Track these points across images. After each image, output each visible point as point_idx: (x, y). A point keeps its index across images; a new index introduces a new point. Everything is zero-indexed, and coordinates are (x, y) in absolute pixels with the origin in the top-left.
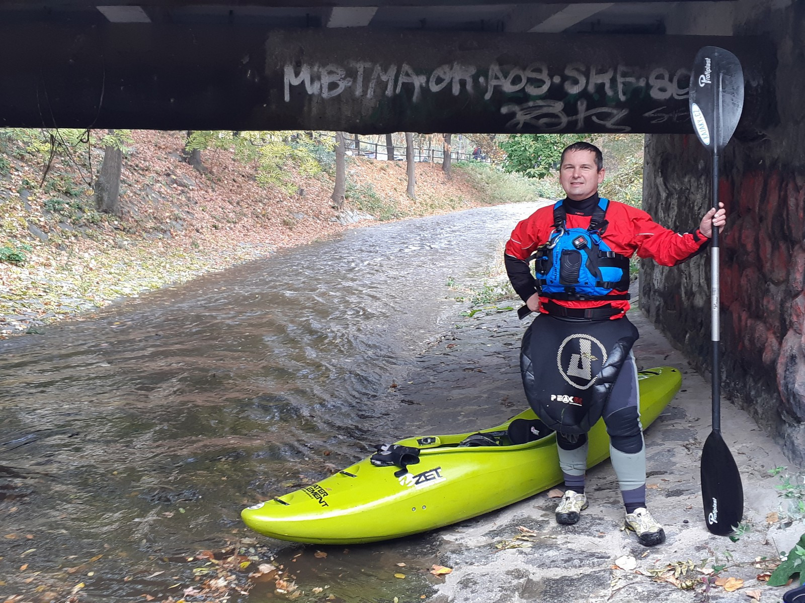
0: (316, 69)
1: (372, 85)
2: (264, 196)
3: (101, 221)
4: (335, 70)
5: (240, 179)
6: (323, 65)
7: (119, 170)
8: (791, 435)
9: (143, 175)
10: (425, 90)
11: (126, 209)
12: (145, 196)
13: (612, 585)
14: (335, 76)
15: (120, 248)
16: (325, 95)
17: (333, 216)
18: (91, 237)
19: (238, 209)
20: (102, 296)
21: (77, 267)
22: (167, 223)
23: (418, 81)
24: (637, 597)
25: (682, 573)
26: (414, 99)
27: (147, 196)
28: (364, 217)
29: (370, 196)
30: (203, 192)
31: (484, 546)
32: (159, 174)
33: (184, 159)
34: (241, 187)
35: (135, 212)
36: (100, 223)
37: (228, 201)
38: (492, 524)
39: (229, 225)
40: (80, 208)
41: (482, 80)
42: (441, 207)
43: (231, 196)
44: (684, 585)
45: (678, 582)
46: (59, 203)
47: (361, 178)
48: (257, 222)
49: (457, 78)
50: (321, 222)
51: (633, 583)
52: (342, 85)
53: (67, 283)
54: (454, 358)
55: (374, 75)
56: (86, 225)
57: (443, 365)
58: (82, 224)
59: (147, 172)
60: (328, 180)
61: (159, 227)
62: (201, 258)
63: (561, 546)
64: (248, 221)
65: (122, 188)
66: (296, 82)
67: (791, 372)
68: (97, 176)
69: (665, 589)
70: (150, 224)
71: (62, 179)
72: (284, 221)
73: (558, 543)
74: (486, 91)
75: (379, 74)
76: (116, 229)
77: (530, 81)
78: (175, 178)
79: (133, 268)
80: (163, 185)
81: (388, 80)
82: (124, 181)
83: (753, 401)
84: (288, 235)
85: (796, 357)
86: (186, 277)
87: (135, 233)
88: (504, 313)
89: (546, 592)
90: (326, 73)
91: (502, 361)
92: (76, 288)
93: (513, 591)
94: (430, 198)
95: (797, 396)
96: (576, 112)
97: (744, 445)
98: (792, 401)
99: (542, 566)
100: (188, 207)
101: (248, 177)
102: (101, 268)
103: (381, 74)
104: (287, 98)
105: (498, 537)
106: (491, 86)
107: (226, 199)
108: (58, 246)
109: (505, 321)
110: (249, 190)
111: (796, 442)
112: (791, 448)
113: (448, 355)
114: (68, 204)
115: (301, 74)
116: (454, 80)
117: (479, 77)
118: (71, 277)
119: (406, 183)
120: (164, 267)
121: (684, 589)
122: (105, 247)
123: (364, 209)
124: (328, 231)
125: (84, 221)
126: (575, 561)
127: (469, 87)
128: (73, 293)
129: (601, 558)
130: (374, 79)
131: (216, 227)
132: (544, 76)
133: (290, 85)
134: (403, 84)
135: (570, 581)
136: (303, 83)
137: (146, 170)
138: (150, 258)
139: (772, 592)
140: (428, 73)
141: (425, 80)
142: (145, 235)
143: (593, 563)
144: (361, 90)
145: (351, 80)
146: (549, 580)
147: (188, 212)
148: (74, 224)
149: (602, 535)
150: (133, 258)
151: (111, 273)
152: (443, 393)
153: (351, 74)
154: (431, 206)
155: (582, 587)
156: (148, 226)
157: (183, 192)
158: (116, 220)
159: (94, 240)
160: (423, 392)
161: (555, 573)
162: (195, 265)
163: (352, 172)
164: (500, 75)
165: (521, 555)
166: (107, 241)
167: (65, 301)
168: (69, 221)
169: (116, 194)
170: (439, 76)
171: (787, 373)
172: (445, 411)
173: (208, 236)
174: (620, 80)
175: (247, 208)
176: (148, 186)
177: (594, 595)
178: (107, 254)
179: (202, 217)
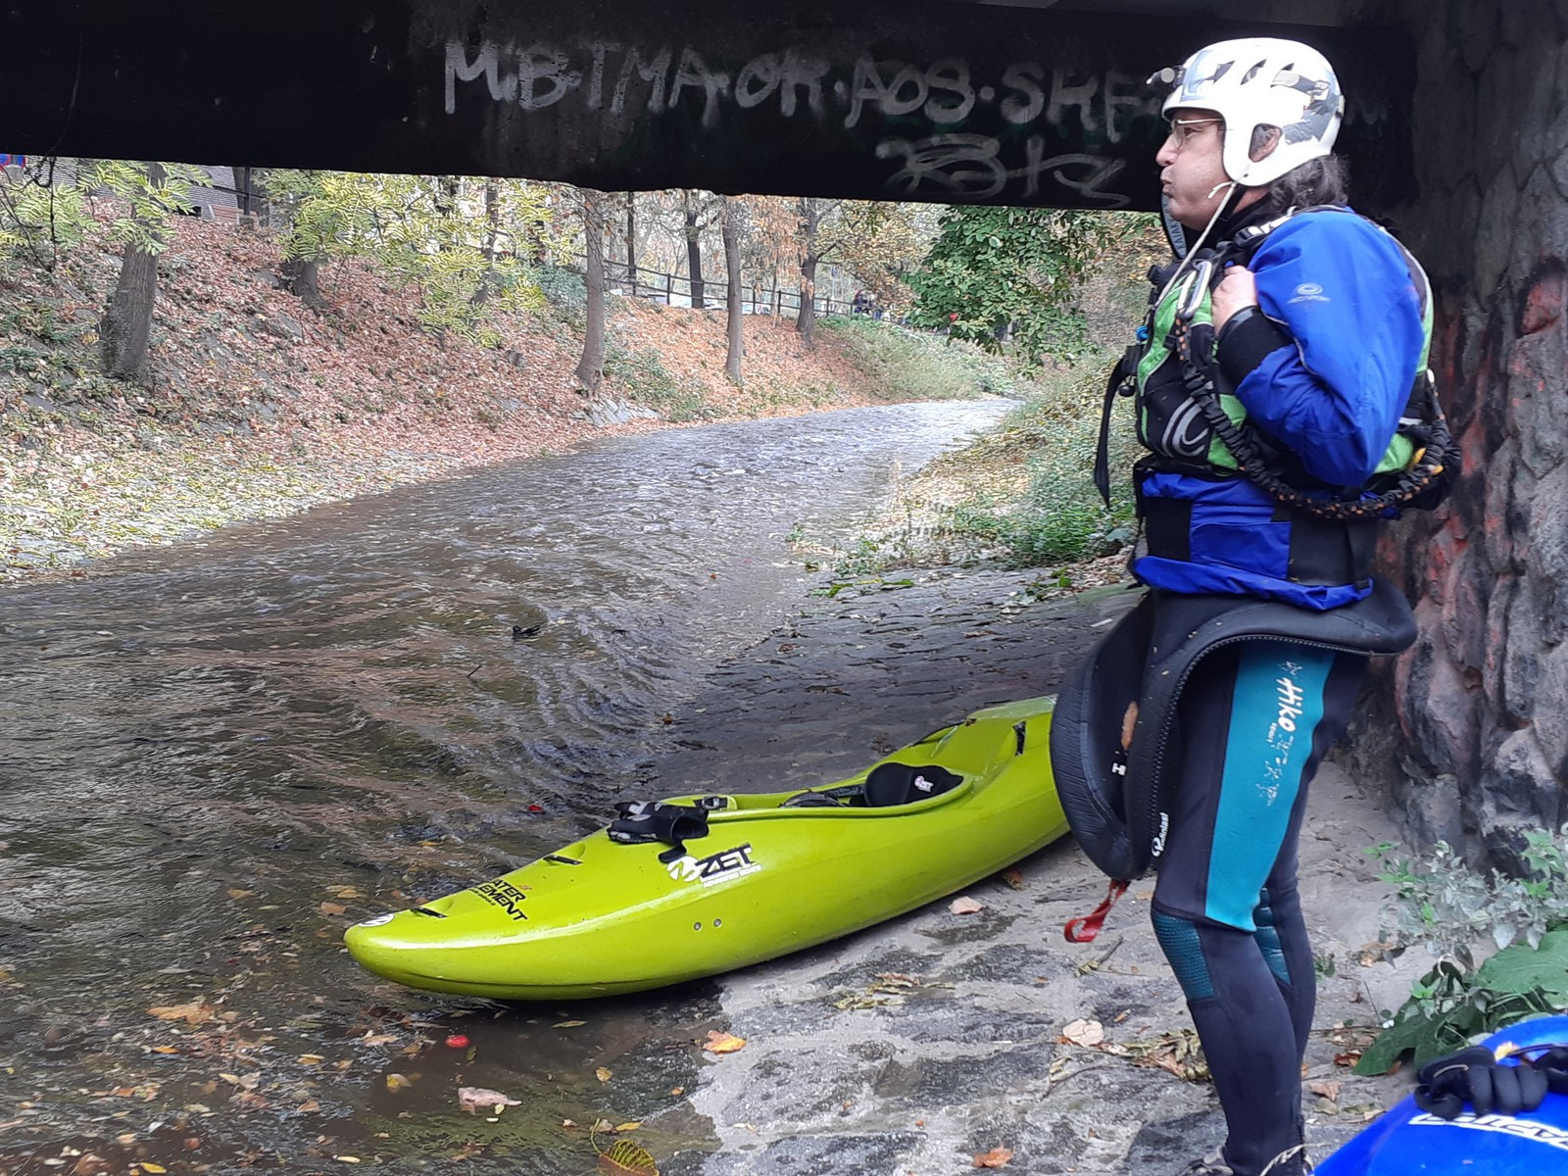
0: (509, 50)
1: (621, 87)
2: (441, 363)
3: (110, 394)
4: (548, 54)
5: (396, 329)
6: (525, 44)
7: (150, 295)
8: (1419, 801)
9: (201, 312)
10: (727, 104)
11: (162, 375)
12: (202, 351)
13: (1052, 1071)
14: (547, 65)
15: (147, 448)
16: (527, 103)
17: (578, 408)
18: (88, 425)
19: (389, 386)
20: (104, 538)
21: (56, 482)
22: (244, 405)
23: (714, 84)
24: (1099, 1094)
25: (1189, 1051)
26: (706, 119)
27: (207, 351)
28: (640, 414)
29: (654, 373)
30: (320, 350)
31: (812, 1002)
32: (232, 310)
33: (285, 284)
34: (397, 343)
35: (180, 381)
36: (108, 399)
37: (370, 370)
38: (832, 962)
39: (369, 415)
40: (69, 369)
41: (839, 87)
42: (792, 402)
43: (374, 360)
44: (1191, 1071)
45: (1181, 1068)
46: (26, 355)
47: (637, 339)
48: (426, 413)
49: (792, 80)
50: (553, 420)
51: (1094, 1068)
52: (562, 86)
53: (36, 509)
54: (791, 669)
55: (626, 68)
56: (79, 402)
57: (768, 680)
58: (72, 398)
59: (208, 306)
60: (571, 339)
61: (229, 411)
62: (309, 476)
63: (961, 1002)
64: (407, 410)
65: (157, 333)
66: (468, 75)
67: (1421, 678)
68: (106, 308)
69: (1154, 1079)
70: (210, 406)
71: (35, 311)
72: (480, 414)
73: (956, 996)
74: (848, 112)
75: (635, 66)
76: (139, 411)
77: (935, 94)
78: (264, 318)
79: (170, 488)
80: (240, 331)
81: (653, 81)
82: (161, 321)
83: (1351, 742)
84: (486, 441)
85: (1431, 648)
86: (278, 509)
87: (177, 423)
88: (895, 592)
89: (923, 1083)
90: (529, 61)
91: (883, 674)
92: (52, 521)
93: (859, 1082)
94: (771, 384)
95: (1431, 724)
96: (1022, 161)
97: (1329, 823)
98: (1420, 733)
99: (921, 1036)
100: (289, 376)
101: (411, 324)
102: (105, 485)
103: (639, 67)
104: (450, 106)
105: (841, 985)
106: (858, 100)
107: (365, 365)
108: (22, 440)
109: (896, 606)
110: (412, 350)
111: (1427, 814)
112: (1417, 826)
113: (779, 663)
114: (44, 358)
115: (480, 60)
116: (784, 86)
117: (835, 82)
118: (44, 500)
119: (724, 353)
120: (234, 489)
121: (1190, 1080)
122: (117, 445)
123: (642, 398)
124: (566, 436)
125: (77, 392)
126: (986, 1027)
127: (814, 101)
128: (46, 530)
129: (1036, 1023)
130: (626, 75)
131: (342, 419)
132: (962, 86)
133: (457, 80)
134: (684, 88)
135: (971, 1065)
136: (483, 76)
137: (207, 301)
138: (206, 471)
139: (1360, 1086)
140: (734, 68)
141: (728, 82)
142: (197, 426)
143: (1020, 1033)
144: (599, 96)
145: (580, 75)
146: (930, 1062)
147: (287, 386)
148: (55, 398)
149: (1042, 981)
150: (171, 470)
151: (124, 496)
152: (761, 729)
153: (580, 64)
154: (772, 399)
155: (993, 1075)
156: (206, 409)
157: (279, 348)
158: (142, 395)
159: (94, 431)
160: (725, 727)
161: (945, 1051)
162: (295, 488)
163: (620, 326)
164: (876, 80)
165: (881, 1018)
166: (120, 435)
167: (31, 545)
168: (46, 393)
169: (143, 344)
170: (754, 76)
171: (1414, 679)
172: (763, 760)
173: (325, 434)
174: (1110, 101)
175: (407, 384)
176: (210, 331)
177: (1015, 1090)
178: (121, 459)
179: (315, 399)
